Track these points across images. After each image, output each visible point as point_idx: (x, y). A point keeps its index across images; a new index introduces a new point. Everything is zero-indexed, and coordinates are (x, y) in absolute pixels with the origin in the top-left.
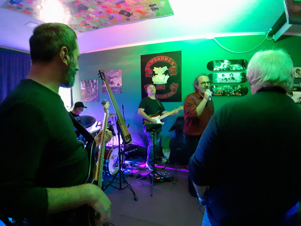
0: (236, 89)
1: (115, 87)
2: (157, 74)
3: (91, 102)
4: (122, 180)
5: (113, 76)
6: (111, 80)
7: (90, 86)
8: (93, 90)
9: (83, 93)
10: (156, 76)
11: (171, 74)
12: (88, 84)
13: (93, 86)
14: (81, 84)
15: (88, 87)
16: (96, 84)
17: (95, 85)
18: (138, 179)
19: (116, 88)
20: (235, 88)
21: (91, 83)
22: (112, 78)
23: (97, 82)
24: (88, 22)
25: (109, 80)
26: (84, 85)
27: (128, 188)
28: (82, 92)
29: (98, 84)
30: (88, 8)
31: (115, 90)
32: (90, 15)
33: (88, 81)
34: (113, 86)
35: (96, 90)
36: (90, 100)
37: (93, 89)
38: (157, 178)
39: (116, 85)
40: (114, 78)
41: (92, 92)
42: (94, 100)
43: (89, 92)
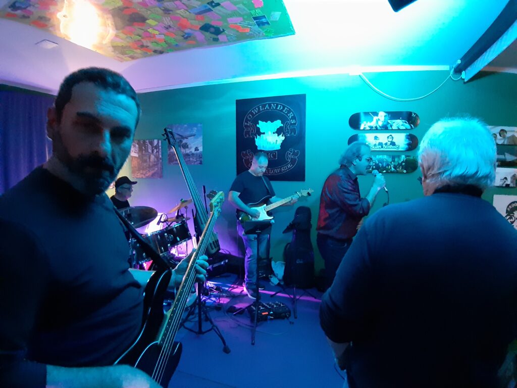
0: (398, 161)
1: (190, 154)
2: (264, 133)
3: (147, 177)
5: (188, 133)
6: (184, 141)
7: (146, 150)
8: (152, 157)
9: (135, 163)
10: (262, 135)
11: (288, 133)
13: (153, 151)
15: (144, 152)
16: (157, 147)
17: (156, 149)
18: (230, 314)
19: (193, 154)
20: (396, 160)
21: (149, 144)
22: (186, 138)
23: (160, 144)
24: (146, 42)
25: (181, 141)
26: (137, 150)
28: (132, 160)
29: (160, 148)
30: (146, 19)
31: (191, 159)
32: (150, 30)
33: (144, 142)
34: (188, 151)
35: (157, 157)
37: (151, 155)
38: (263, 314)
39: (193, 150)
40: (189, 138)
41: (150, 161)
42: (153, 175)
43: (146, 161)
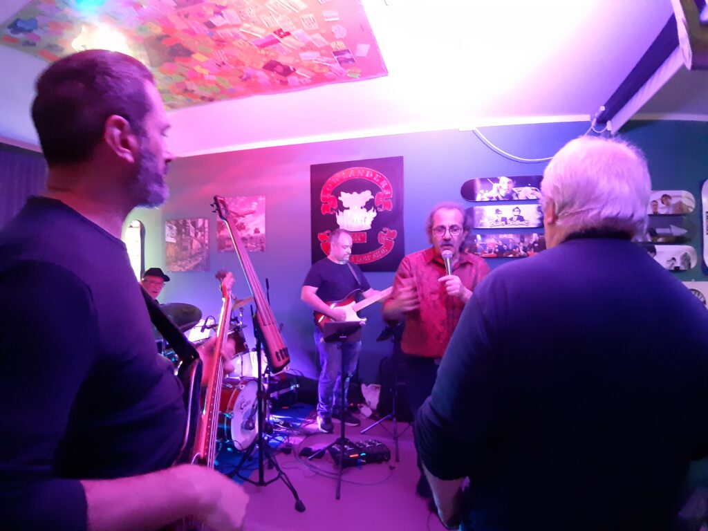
0: (528, 241)
1: (248, 237)
2: (348, 208)
3: (189, 271)
4: (265, 462)
5: (245, 210)
6: (240, 220)
7: (187, 234)
8: (196, 243)
9: (171, 251)
10: (345, 211)
11: (381, 207)
12: (183, 230)
13: (196, 234)
14: (167, 228)
15: (183, 235)
16: (202, 229)
17: (201, 231)
19: (251, 238)
20: (526, 240)
21: (191, 225)
22: (243, 216)
23: (206, 225)
24: (191, 85)
25: (237, 221)
26: (175, 233)
27: (280, 479)
28: (167, 248)
29: (207, 230)
30: (193, 53)
31: (249, 245)
32: (198, 69)
33: (185, 222)
34: (244, 234)
35: (202, 243)
36: (187, 268)
37: (194, 240)
38: (351, 456)
39: (252, 233)
40: (247, 216)
41: (191, 248)
43: (185, 249)
